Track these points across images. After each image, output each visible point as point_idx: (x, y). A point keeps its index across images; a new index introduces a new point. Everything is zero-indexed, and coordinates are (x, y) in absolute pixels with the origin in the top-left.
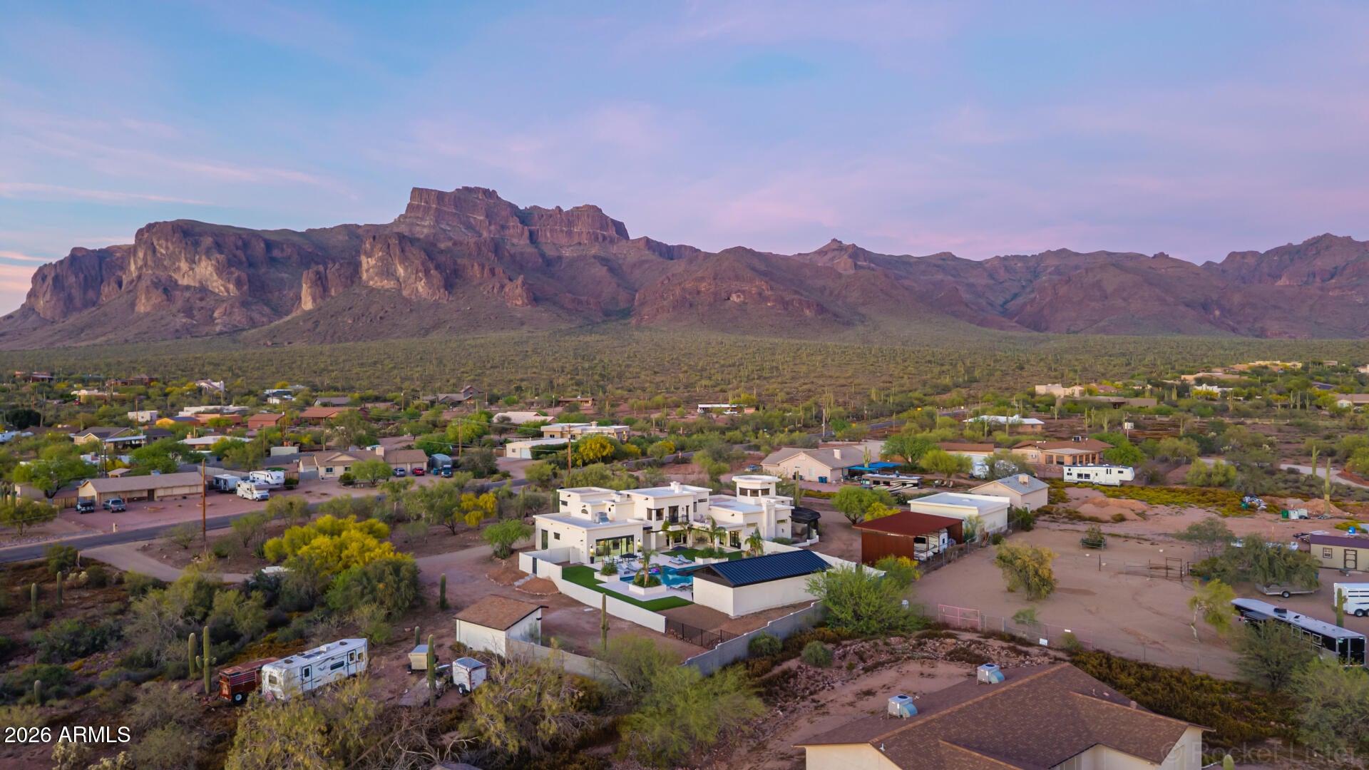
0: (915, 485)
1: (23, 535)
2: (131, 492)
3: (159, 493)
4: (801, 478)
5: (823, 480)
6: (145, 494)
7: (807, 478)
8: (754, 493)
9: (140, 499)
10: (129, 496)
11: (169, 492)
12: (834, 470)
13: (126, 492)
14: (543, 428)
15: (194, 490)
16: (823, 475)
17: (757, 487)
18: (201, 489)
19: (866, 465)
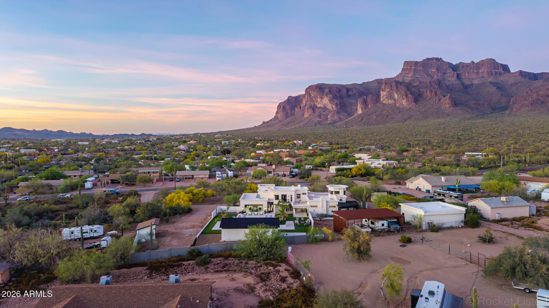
0: (456, 197)
2: (187, 175)
3: (195, 177)
4: (420, 190)
5: (428, 191)
6: (191, 177)
7: (422, 190)
8: (332, 193)
9: (189, 178)
10: (186, 177)
11: (197, 176)
12: (433, 186)
13: (185, 175)
14: (356, 161)
15: (205, 176)
16: (428, 189)
17: (333, 190)
18: (208, 176)
19: (457, 186)
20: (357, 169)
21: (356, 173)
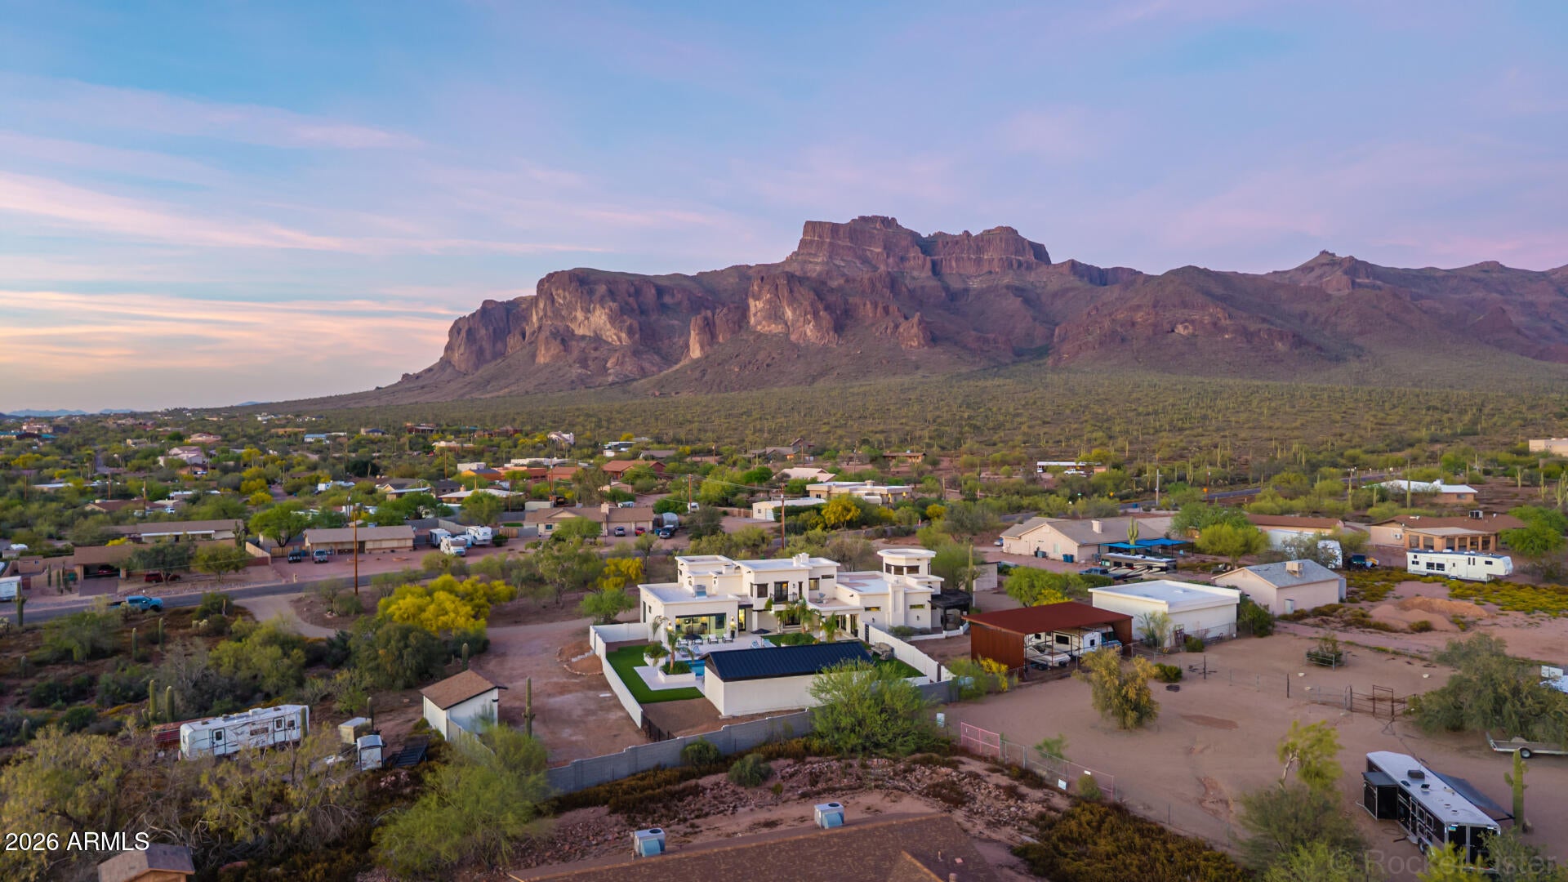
0: (1162, 569)
1: (222, 582)
2: (342, 543)
3: (369, 546)
4: (1044, 555)
5: (1069, 559)
7: (1051, 555)
9: (351, 551)
10: (340, 547)
11: (377, 545)
12: (1082, 546)
13: (336, 543)
14: (808, 487)
15: (402, 544)
16: (1069, 553)
18: (410, 543)
19: (1132, 542)
20: (840, 508)
21: (837, 518)
